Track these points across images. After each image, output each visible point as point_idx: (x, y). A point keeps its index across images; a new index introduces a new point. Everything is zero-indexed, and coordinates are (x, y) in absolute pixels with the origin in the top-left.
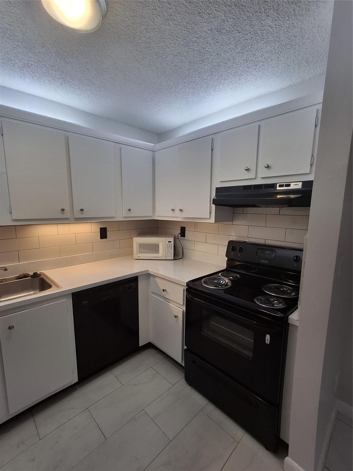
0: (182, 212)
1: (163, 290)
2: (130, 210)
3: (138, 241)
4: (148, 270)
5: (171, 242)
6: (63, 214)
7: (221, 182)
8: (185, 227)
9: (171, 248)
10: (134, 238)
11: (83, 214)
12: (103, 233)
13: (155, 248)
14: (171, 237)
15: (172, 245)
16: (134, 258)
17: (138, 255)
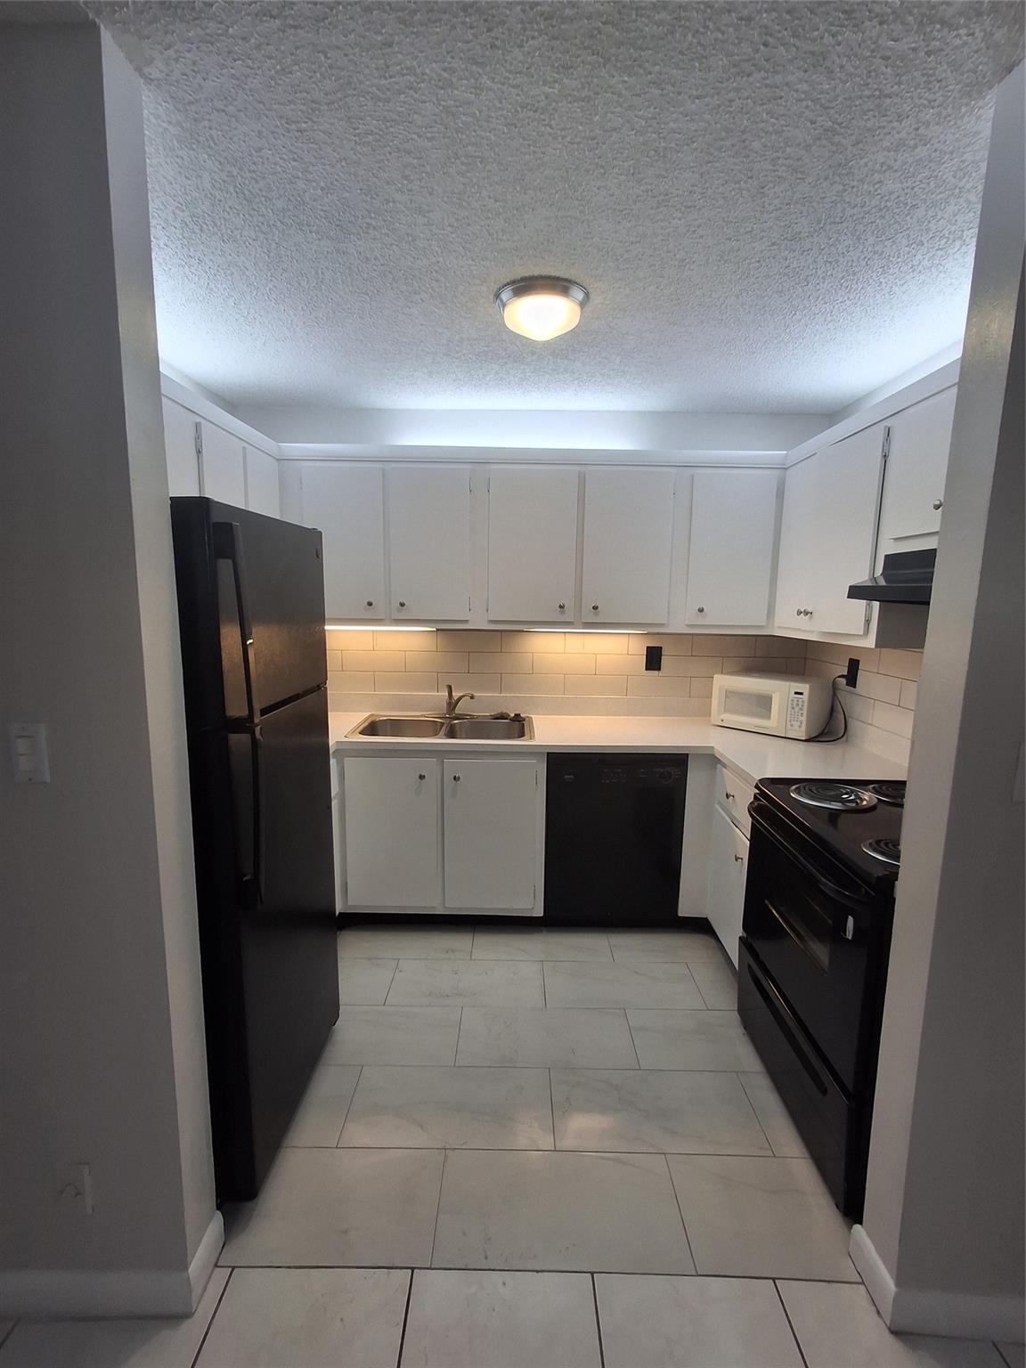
0: (811, 618)
1: (728, 796)
2: (701, 610)
3: (724, 682)
4: (713, 747)
5: (801, 694)
6: (563, 613)
7: (896, 539)
8: (858, 661)
9: (801, 709)
10: (715, 676)
11: (597, 614)
12: (654, 659)
13: (762, 704)
14: (803, 681)
15: (803, 702)
16: (713, 722)
17: (722, 717)
